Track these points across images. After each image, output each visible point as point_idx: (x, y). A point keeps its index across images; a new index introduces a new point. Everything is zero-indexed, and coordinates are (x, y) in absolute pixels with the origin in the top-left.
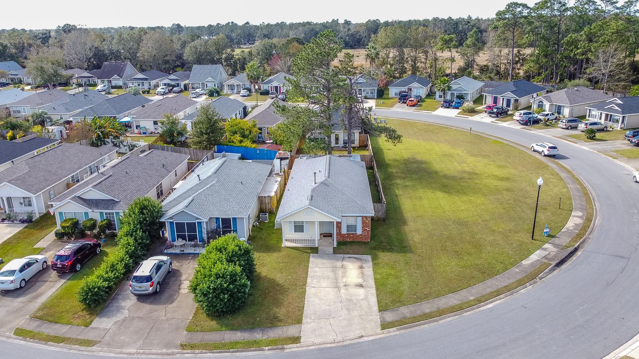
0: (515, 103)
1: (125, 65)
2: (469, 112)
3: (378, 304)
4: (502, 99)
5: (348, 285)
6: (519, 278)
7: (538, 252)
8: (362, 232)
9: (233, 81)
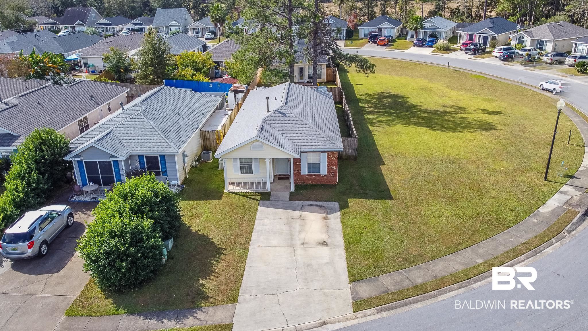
0: (492, 40)
1: (88, 11)
2: (444, 50)
3: (349, 271)
4: (478, 36)
5: (307, 243)
7: (556, 196)
8: (328, 172)
9: (198, 24)
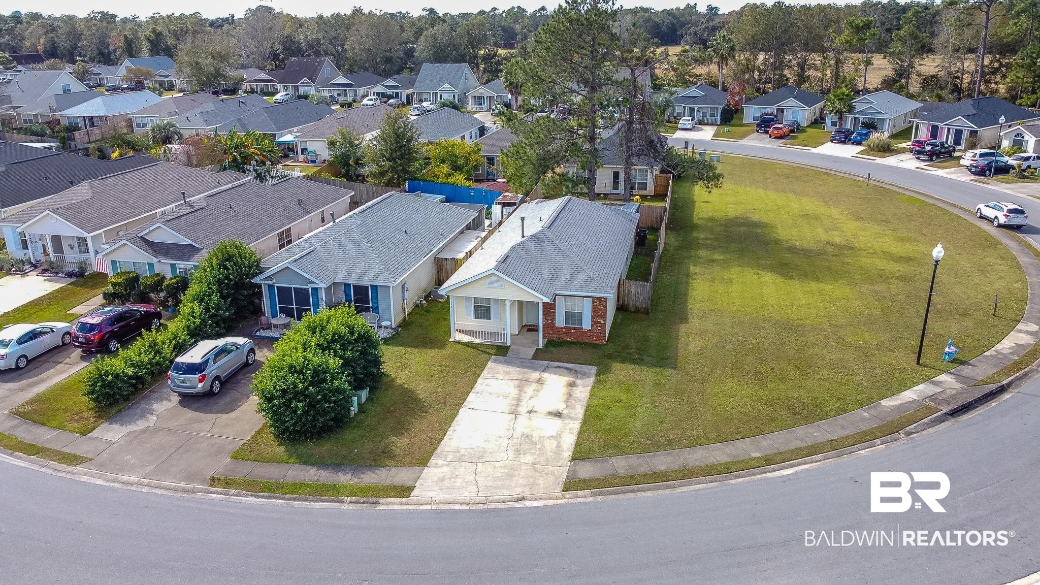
0: (970, 137)
1: (321, 63)
2: (880, 151)
3: (576, 447)
4: (946, 129)
5: (535, 412)
6: (865, 429)
7: (921, 387)
8: (592, 326)
9: (484, 91)
